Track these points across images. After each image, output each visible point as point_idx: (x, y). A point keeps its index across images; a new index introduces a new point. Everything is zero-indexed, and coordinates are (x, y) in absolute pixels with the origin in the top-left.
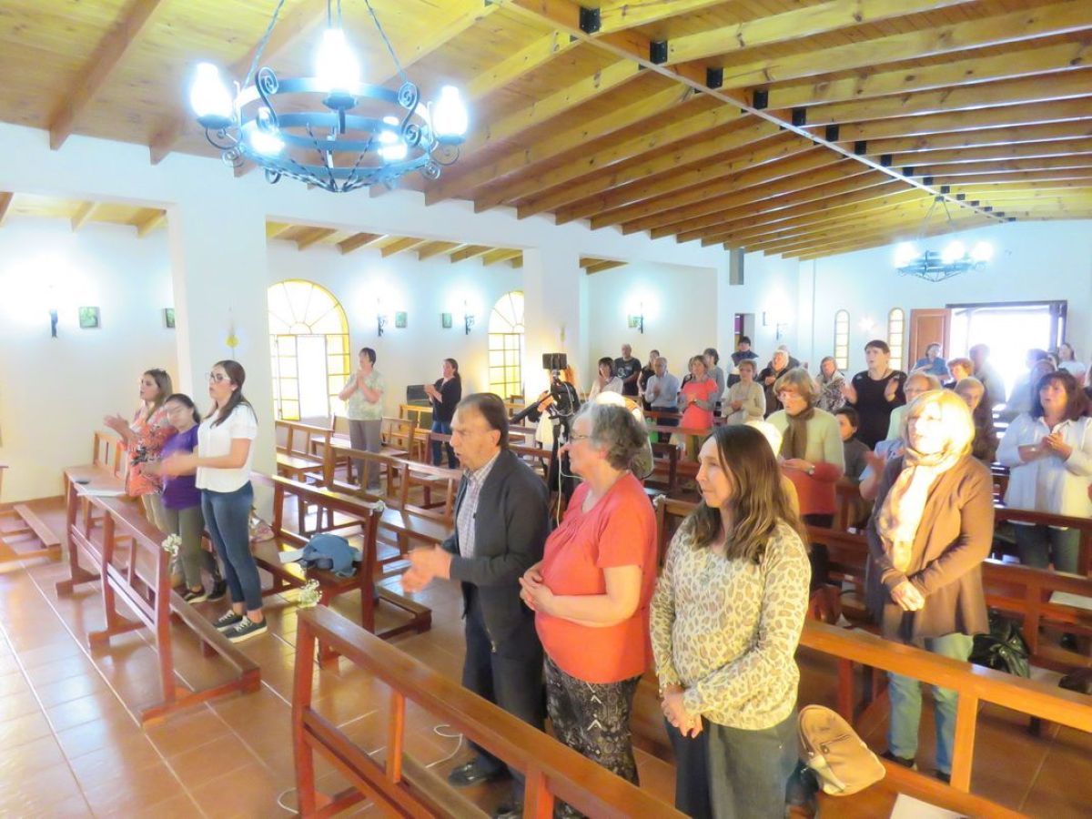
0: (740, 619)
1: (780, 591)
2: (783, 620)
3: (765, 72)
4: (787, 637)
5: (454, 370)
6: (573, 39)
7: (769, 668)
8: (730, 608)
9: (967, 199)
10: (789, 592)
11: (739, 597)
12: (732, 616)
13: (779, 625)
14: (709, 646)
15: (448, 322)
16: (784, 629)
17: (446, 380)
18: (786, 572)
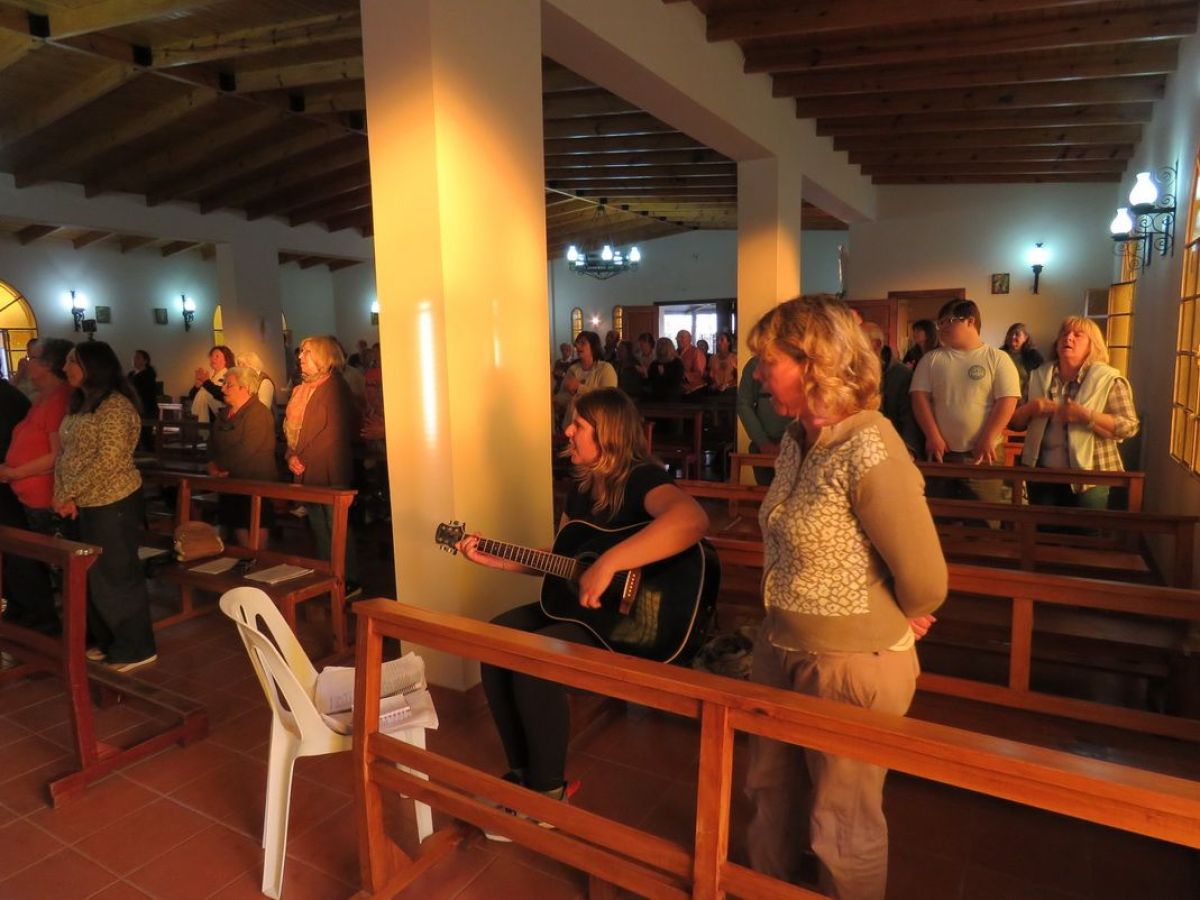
0: (86, 445)
1: (105, 426)
2: (107, 442)
3: (331, 102)
4: (109, 450)
5: (145, 363)
6: (135, 69)
7: (99, 467)
8: (79, 440)
9: (630, 209)
10: (110, 426)
11: (83, 433)
12: (81, 444)
13: (104, 444)
14: (71, 464)
15: (163, 318)
16: (108, 446)
17: (137, 372)
18: (108, 416)
